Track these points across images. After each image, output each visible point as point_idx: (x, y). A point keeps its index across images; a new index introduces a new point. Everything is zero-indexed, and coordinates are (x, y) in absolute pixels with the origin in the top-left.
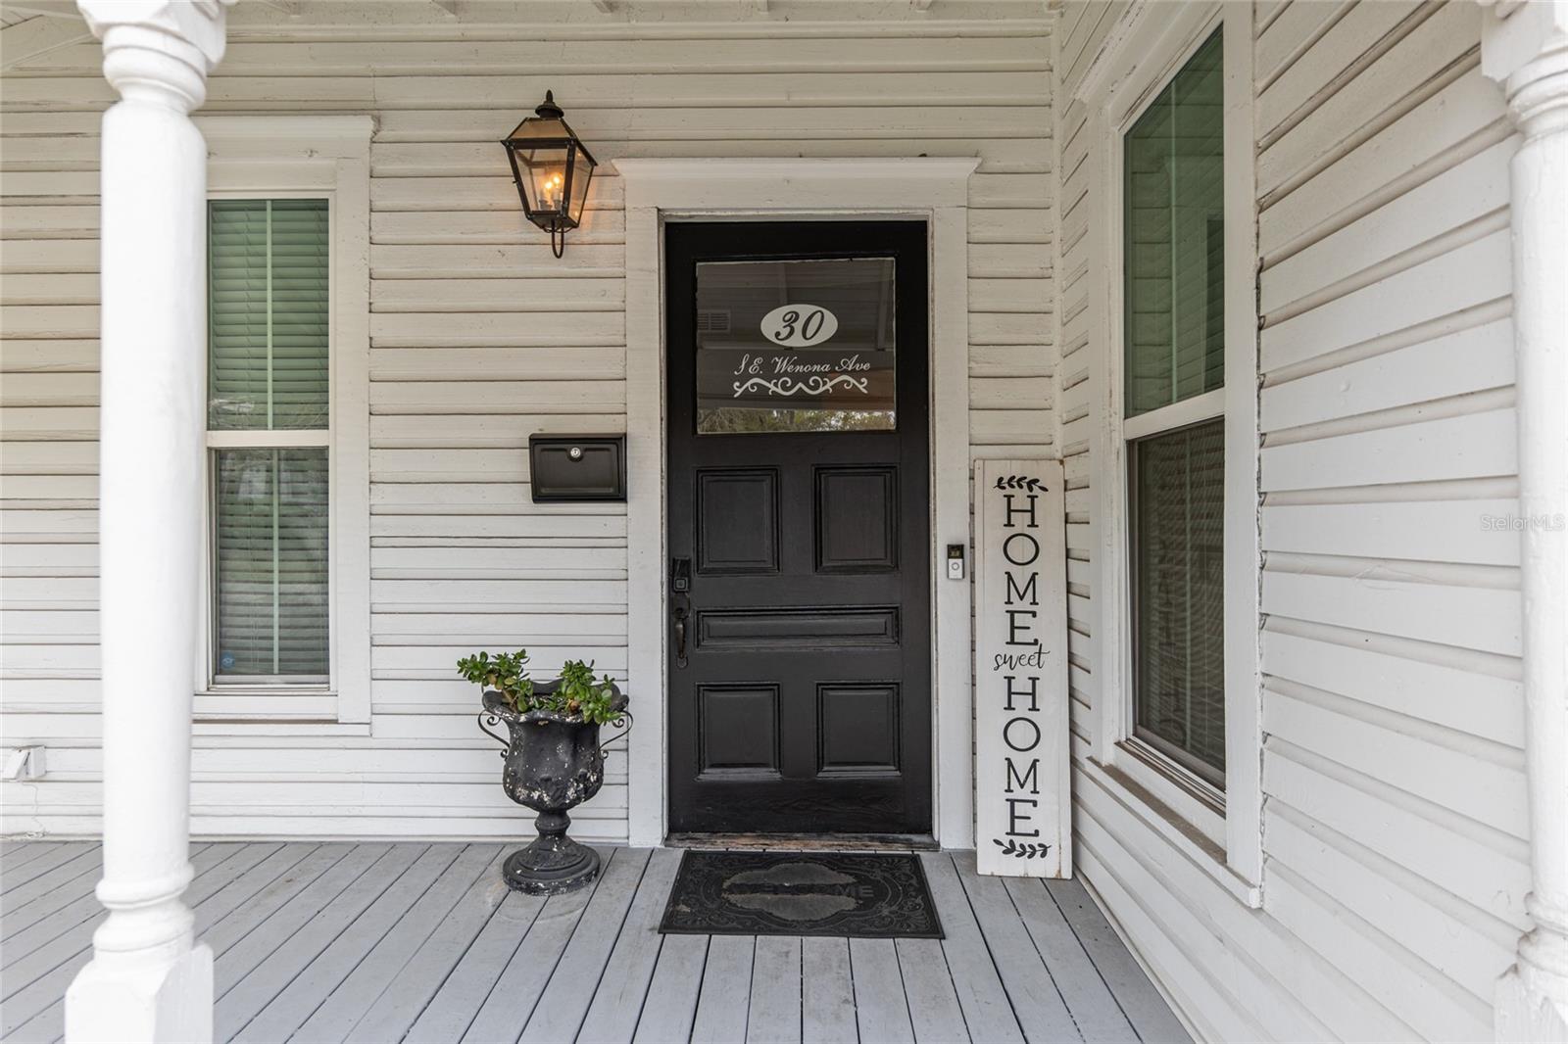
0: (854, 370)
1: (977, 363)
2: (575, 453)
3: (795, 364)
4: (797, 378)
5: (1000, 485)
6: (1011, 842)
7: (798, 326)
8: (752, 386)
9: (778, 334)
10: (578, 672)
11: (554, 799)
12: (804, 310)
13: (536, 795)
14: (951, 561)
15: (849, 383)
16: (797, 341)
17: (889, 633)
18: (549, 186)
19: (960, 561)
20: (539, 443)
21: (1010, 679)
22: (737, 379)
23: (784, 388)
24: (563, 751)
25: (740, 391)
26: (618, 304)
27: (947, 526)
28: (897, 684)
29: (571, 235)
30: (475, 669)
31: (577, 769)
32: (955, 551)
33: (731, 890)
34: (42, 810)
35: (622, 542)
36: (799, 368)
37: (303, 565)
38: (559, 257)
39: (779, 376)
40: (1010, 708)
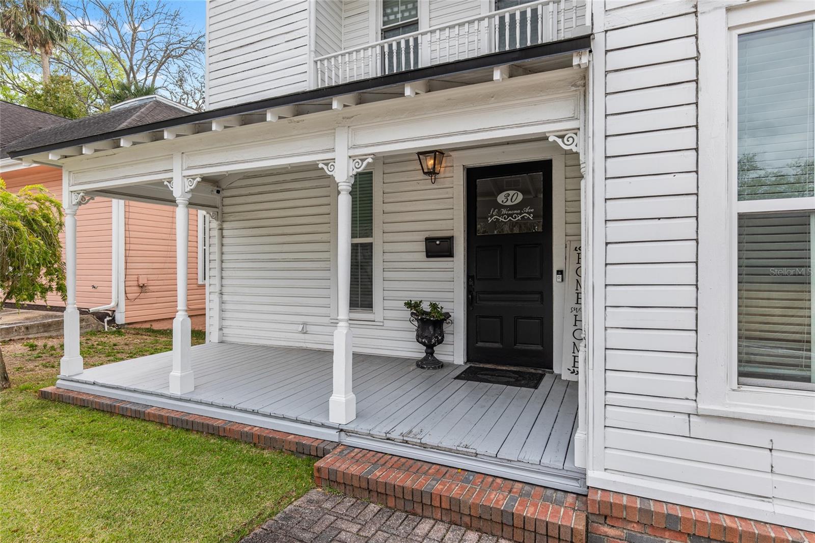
0: (528, 212)
1: (568, 207)
2: (438, 242)
3: (508, 211)
4: (509, 215)
5: (576, 250)
6: (574, 370)
7: (509, 198)
8: (494, 219)
9: (503, 201)
10: (434, 306)
11: (428, 342)
12: (511, 193)
13: (423, 340)
14: (558, 276)
15: (526, 216)
16: (509, 203)
17: (539, 300)
18: (430, 163)
19: (561, 276)
20: (428, 240)
21: (576, 316)
22: (489, 217)
23: (505, 218)
24: (431, 328)
25: (490, 221)
26: (451, 196)
27: (557, 264)
28: (542, 318)
29: (437, 176)
30: (409, 305)
31: (435, 334)
32: (560, 272)
33: (479, 374)
34: (306, 341)
35: (452, 270)
36: (510, 212)
37: (367, 277)
38: (433, 183)
39: (503, 215)
40: (575, 325)
